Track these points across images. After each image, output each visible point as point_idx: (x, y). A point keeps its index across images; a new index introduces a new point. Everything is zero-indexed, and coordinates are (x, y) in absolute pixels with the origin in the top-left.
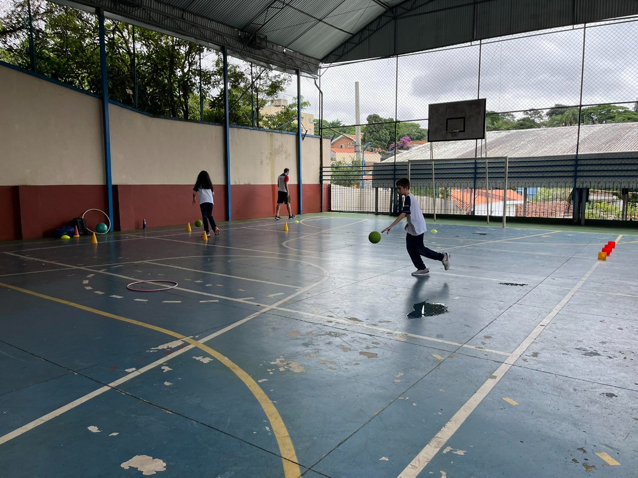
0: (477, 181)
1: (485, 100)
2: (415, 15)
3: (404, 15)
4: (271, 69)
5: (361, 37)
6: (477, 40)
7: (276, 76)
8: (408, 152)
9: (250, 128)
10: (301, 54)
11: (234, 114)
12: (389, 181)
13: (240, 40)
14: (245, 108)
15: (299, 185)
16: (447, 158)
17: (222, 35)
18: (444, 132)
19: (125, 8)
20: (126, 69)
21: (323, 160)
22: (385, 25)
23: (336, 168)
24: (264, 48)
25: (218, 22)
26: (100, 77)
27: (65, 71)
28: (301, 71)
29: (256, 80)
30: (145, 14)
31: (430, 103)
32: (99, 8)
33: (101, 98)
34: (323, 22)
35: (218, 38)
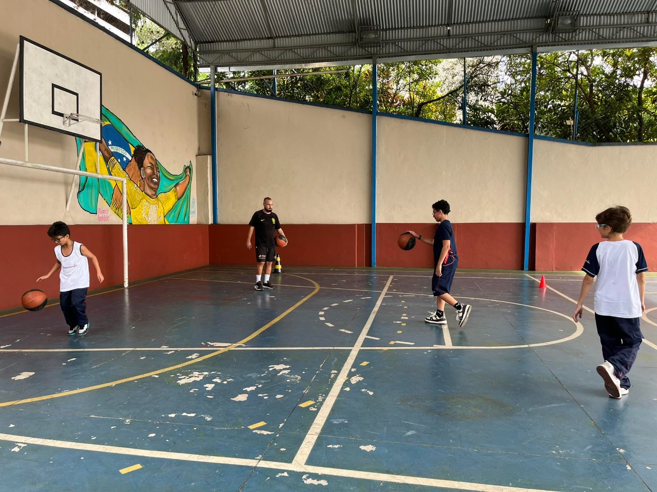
32: (532, 46)
33: (526, 136)
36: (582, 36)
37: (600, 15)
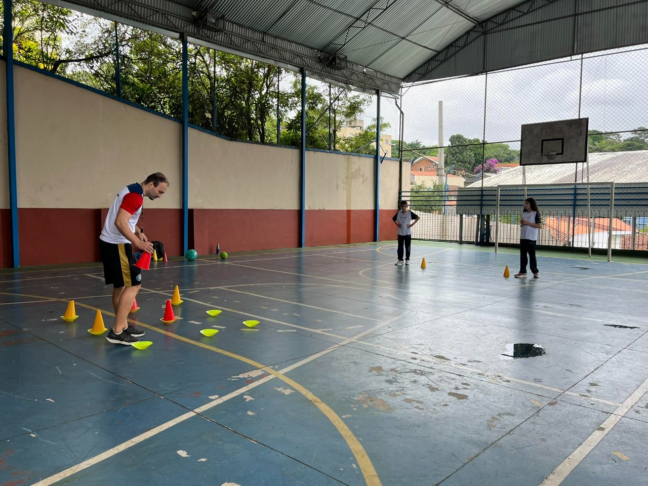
0: (577, 208)
1: (587, 119)
2: (507, 29)
3: (495, 30)
4: (350, 90)
5: (446, 54)
6: (579, 54)
7: (355, 96)
8: (497, 176)
9: (326, 151)
10: (382, 73)
11: (311, 136)
12: (476, 207)
13: (320, 60)
14: (322, 130)
15: (375, 212)
16: (542, 183)
17: (301, 56)
18: (538, 154)
19: (207, 33)
20: (205, 93)
21: (403, 184)
22: (473, 40)
23: (416, 192)
24: (344, 69)
25: (297, 43)
26: (182, 101)
27: (148, 96)
28: (382, 91)
29: (334, 101)
30: (227, 38)
31: (523, 124)
32: (183, 33)
33: (182, 123)
34: (407, 40)
35: (298, 60)
36: (220, 37)
37: (233, 23)
